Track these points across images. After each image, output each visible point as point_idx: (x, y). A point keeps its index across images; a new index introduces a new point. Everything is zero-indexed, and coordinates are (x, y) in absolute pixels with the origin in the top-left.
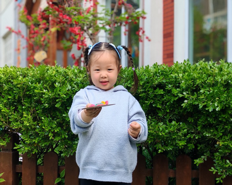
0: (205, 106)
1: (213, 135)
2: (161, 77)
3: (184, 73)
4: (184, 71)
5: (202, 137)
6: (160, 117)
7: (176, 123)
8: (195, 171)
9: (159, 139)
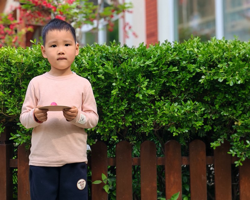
1: (231, 114)
5: (219, 117)
7: (191, 102)
8: (210, 157)
9: (174, 121)
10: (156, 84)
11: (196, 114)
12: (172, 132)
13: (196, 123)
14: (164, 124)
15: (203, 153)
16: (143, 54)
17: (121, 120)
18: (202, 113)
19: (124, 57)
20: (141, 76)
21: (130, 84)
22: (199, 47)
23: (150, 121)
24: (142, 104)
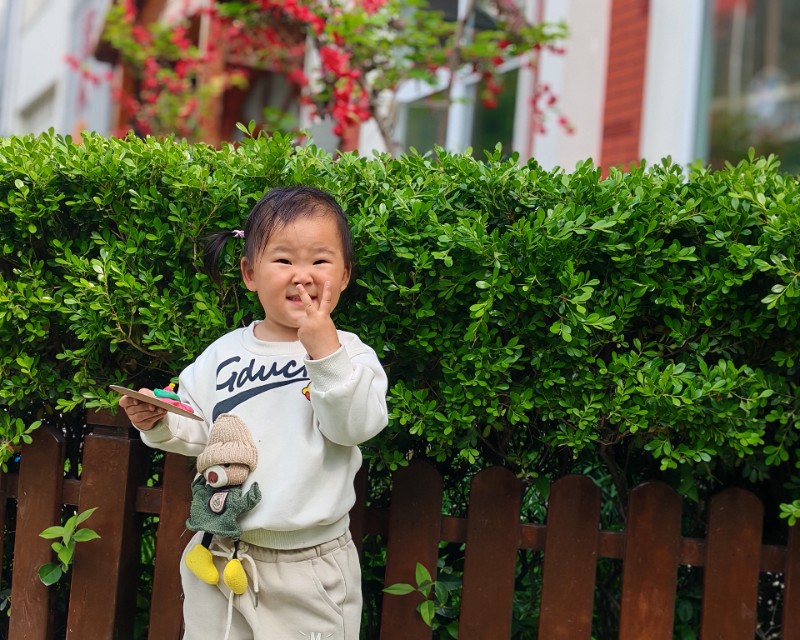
7: (731, 366)
8: (774, 549)
9: (668, 423)
10: (620, 298)
11: (742, 405)
12: (657, 455)
13: (739, 435)
14: (634, 429)
15: (752, 534)
16: (585, 194)
17: (496, 403)
18: (763, 405)
19: (526, 200)
20: (575, 267)
21: (537, 290)
22: (772, 188)
23: (588, 415)
24: (566, 355)
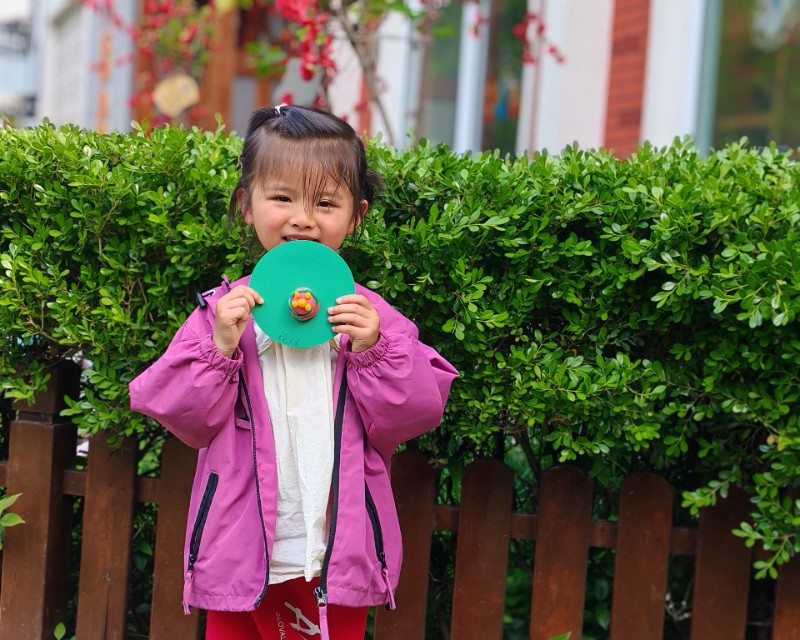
0: (735, 308)
1: (755, 412)
2: (587, 194)
3: (671, 185)
4: (669, 176)
5: (715, 414)
6: (574, 338)
7: (628, 359)
8: (684, 531)
11: (636, 401)
13: (634, 429)
14: (531, 423)
15: (663, 518)
20: (468, 263)
23: (488, 407)
24: (465, 351)
